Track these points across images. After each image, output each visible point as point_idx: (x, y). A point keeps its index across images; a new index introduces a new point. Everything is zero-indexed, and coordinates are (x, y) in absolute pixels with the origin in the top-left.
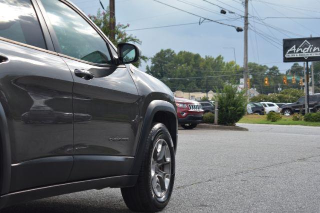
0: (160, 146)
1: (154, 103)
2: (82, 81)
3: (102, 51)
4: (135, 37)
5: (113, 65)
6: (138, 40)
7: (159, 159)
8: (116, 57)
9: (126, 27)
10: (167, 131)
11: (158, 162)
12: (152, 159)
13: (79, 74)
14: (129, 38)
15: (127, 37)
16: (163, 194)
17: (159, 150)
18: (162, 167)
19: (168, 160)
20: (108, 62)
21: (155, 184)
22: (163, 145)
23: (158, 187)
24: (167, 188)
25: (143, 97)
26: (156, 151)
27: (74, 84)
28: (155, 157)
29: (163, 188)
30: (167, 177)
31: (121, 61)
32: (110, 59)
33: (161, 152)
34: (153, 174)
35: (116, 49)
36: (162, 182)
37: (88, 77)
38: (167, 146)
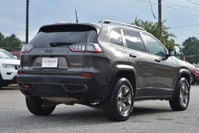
0: (184, 86)
1: (182, 70)
2: (157, 63)
3: (163, 52)
4: (173, 34)
5: (167, 56)
6: (175, 36)
7: (183, 91)
8: (168, 54)
9: (168, 28)
10: (187, 81)
11: (183, 92)
12: (181, 91)
13: (156, 60)
14: (169, 35)
15: (168, 34)
16: (185, 104)
17: (183, 88)
18: (185, 94)
19: (187, 92)
20: (165, 56)
21: (182, 100)
22: (185, 86)
23: (183, 101)
24: (186, 102)
25: (177, 68)
26: (182, 88)
27: (155, 64)
28: (182, 90)
29: (185, 102)
30: (187, 98)
31: (170, 55)
32: (166, 55)
33: (184, 89)
34: (181, 96)
35: (168, 51)
36: (184, 100)
37: (159, 61)
38: (187, 87)
